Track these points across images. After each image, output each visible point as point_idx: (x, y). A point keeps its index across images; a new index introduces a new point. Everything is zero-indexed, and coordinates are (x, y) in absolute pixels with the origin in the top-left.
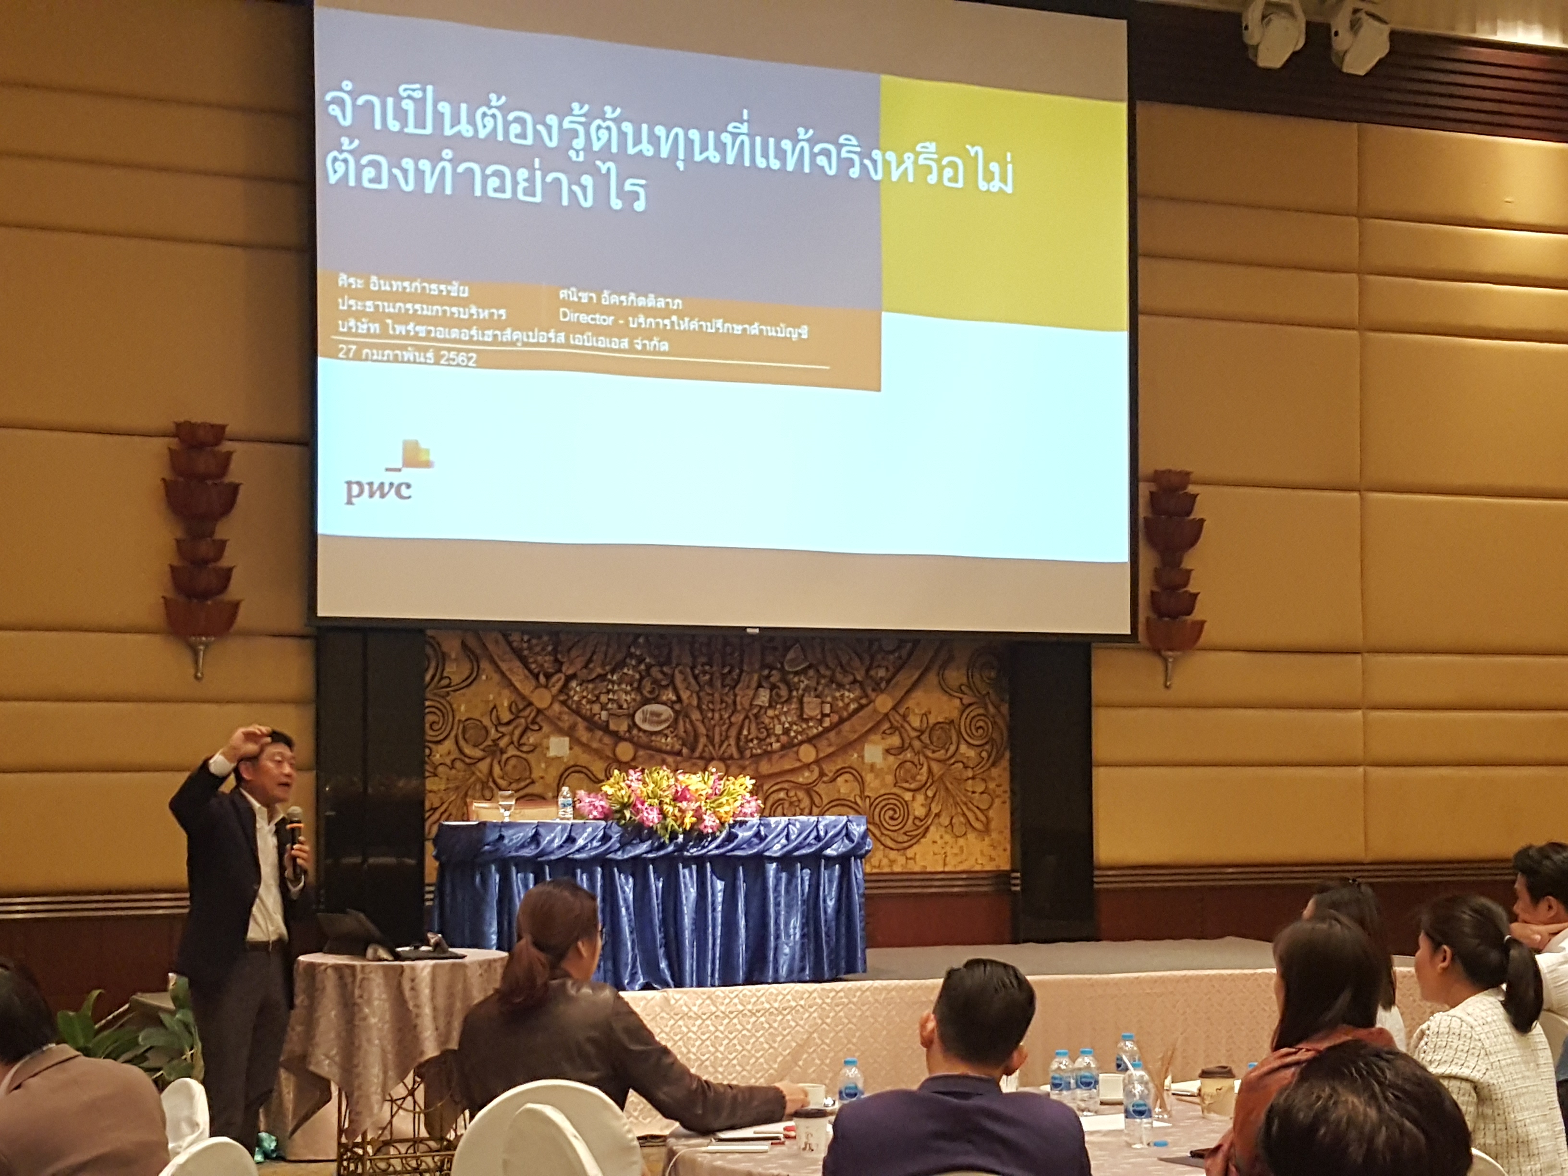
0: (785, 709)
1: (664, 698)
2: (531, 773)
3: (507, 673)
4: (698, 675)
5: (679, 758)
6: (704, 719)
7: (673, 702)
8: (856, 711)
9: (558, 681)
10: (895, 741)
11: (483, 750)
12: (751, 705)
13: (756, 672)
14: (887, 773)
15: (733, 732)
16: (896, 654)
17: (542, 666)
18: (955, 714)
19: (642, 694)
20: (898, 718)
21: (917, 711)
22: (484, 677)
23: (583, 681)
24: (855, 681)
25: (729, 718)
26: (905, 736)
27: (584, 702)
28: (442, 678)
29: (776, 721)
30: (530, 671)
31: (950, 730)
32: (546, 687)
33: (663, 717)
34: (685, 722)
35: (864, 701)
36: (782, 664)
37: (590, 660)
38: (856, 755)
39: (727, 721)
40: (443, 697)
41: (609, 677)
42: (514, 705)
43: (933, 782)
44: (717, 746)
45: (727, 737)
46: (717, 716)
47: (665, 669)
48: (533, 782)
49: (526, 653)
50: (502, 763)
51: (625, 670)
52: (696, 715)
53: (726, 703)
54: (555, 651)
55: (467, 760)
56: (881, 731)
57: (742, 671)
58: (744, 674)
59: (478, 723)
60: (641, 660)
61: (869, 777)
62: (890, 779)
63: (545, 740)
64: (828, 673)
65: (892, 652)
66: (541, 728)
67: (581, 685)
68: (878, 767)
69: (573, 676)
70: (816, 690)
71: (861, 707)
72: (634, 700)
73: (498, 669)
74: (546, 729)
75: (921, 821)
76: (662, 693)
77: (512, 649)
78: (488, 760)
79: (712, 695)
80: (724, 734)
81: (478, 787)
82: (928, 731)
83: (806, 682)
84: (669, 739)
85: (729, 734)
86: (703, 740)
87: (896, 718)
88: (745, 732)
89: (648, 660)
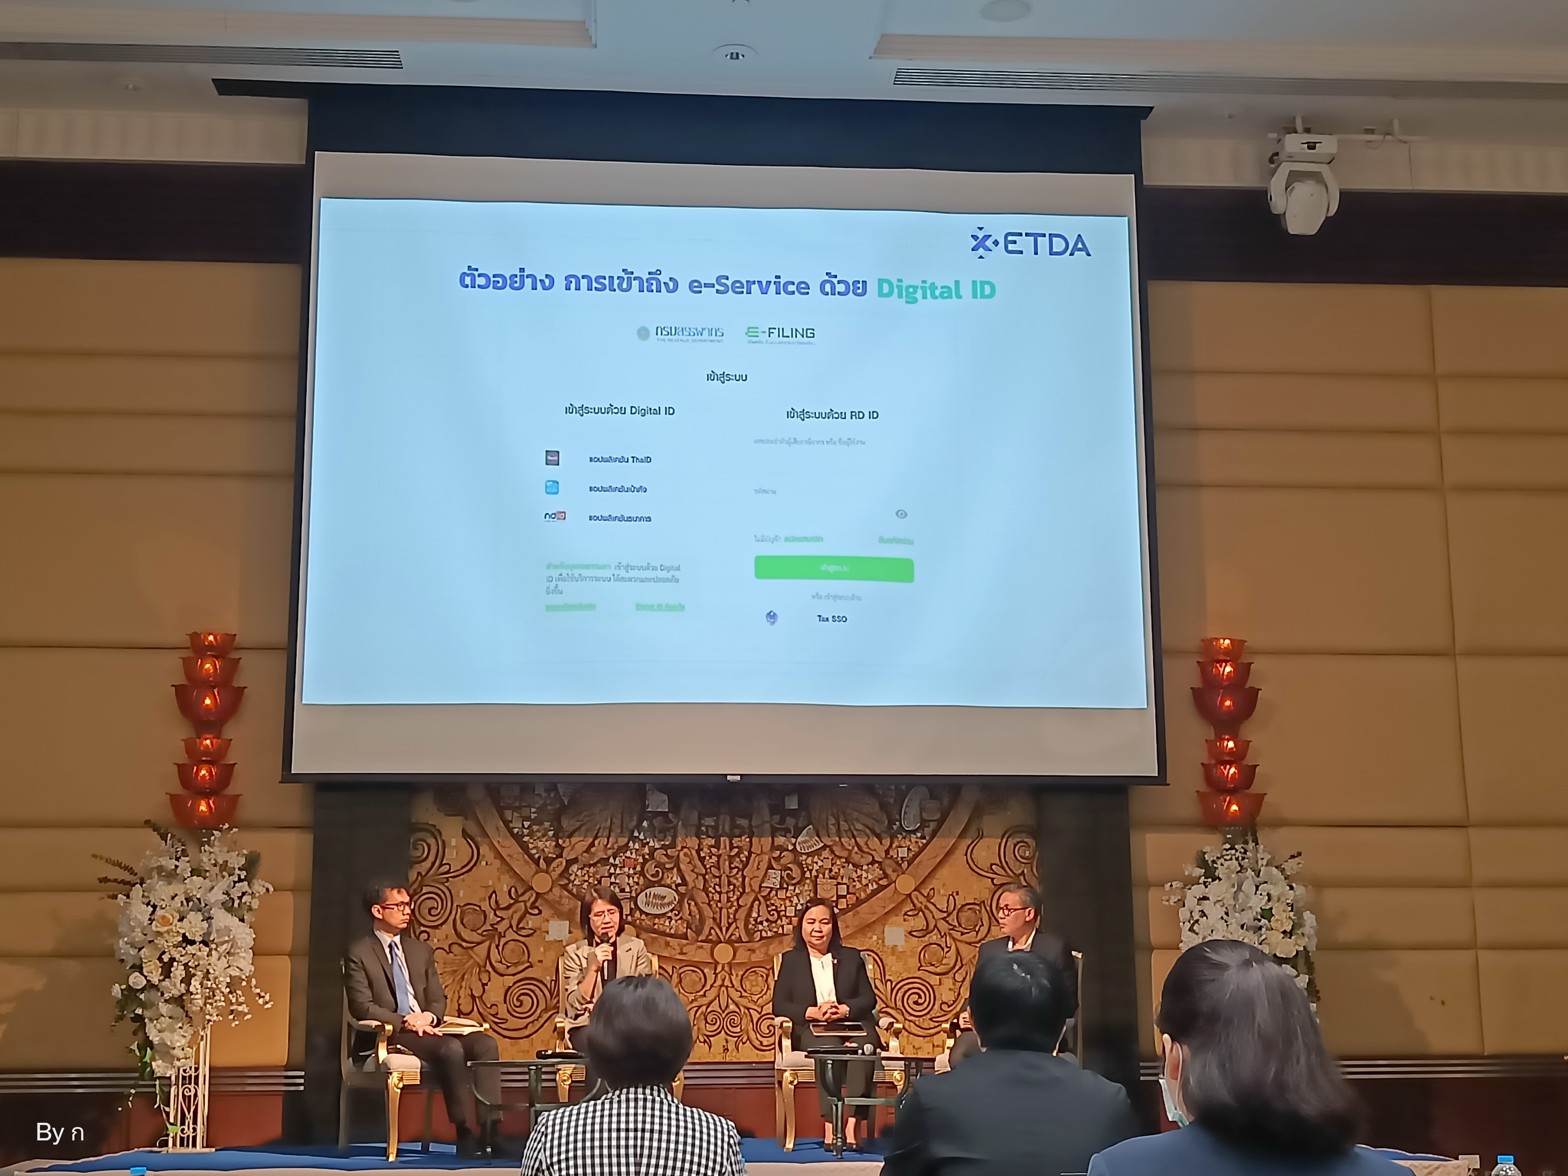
0: (797, 891)
1: (668, 881)
2: (529, 958)
3: (507, 859)
4: (705, 857)
5: (685, 942)
6: (710, 901)
7: (677, 886)
8: (875, 893)
9: (559, 865)
10: (919, 923)
11: (481, 934)
12: (760, 887)
13: (765, 853)
14: (912, 956)
15: (742, 914)
16: (919, 835)
17: (543, 850)
18: (986, 895)
19: (645, 877)
20: (921, 898)
21: (942, 892)
22: (484, 863)
23: (585, 866)
24: (873, 862)
25: (738, 900)
26: (930, 916)
27: (585, 885)
28: (441, 865)
29: (788, 903)
30: (531, 856)
31: (980, 912)
32: (547, 873)
33: (666, 901)
34: (689, 904)
35: (884, 882)
36: (794, 845)
37: (592, 845)
38: (875, 937)
39: (735, 904)
40: (443, 883)
41: (611, 860)
42: (513, 889)
43: (962, 965)
44: (724, 929)
45: (735, 920)
46: (724, 897)
47: (669, 851)
48: (531, 966)
49: (526, 839)
50: (500, 948)
51: (628, 854)
52: (701, 897)
53: (734, 885)
54: (556, 836)
55: (464, 944)
56: (903, 913)
57: (750, 853)
58: (753, 856)
59: (478, 908)
60: (644, 844)
61: (889, 960)
62: (914, 962)
63: (546, 923)
64: (845, 854)
65: (914, 832)
66: (540, 912)
67: (582, 869)
68: (900, 950)
69: (575, 861)
70: (831, 870)
71: (882, 888)
72: (637, 884)
73: (499, 856)
74: (546, 912)
75: (949, 1006)
76: (665, 875)
77: (512, 834)
78: (487, 943)
79: (720, 877)
80: (732, 916)
81: (476, 970)
82: (955, 912)
83: (820, 863)
84: (673, 921)
85: (737, 917)
86: (709, 923)
87: (919, 900)
88: (755, 915)
89: (651, 844)
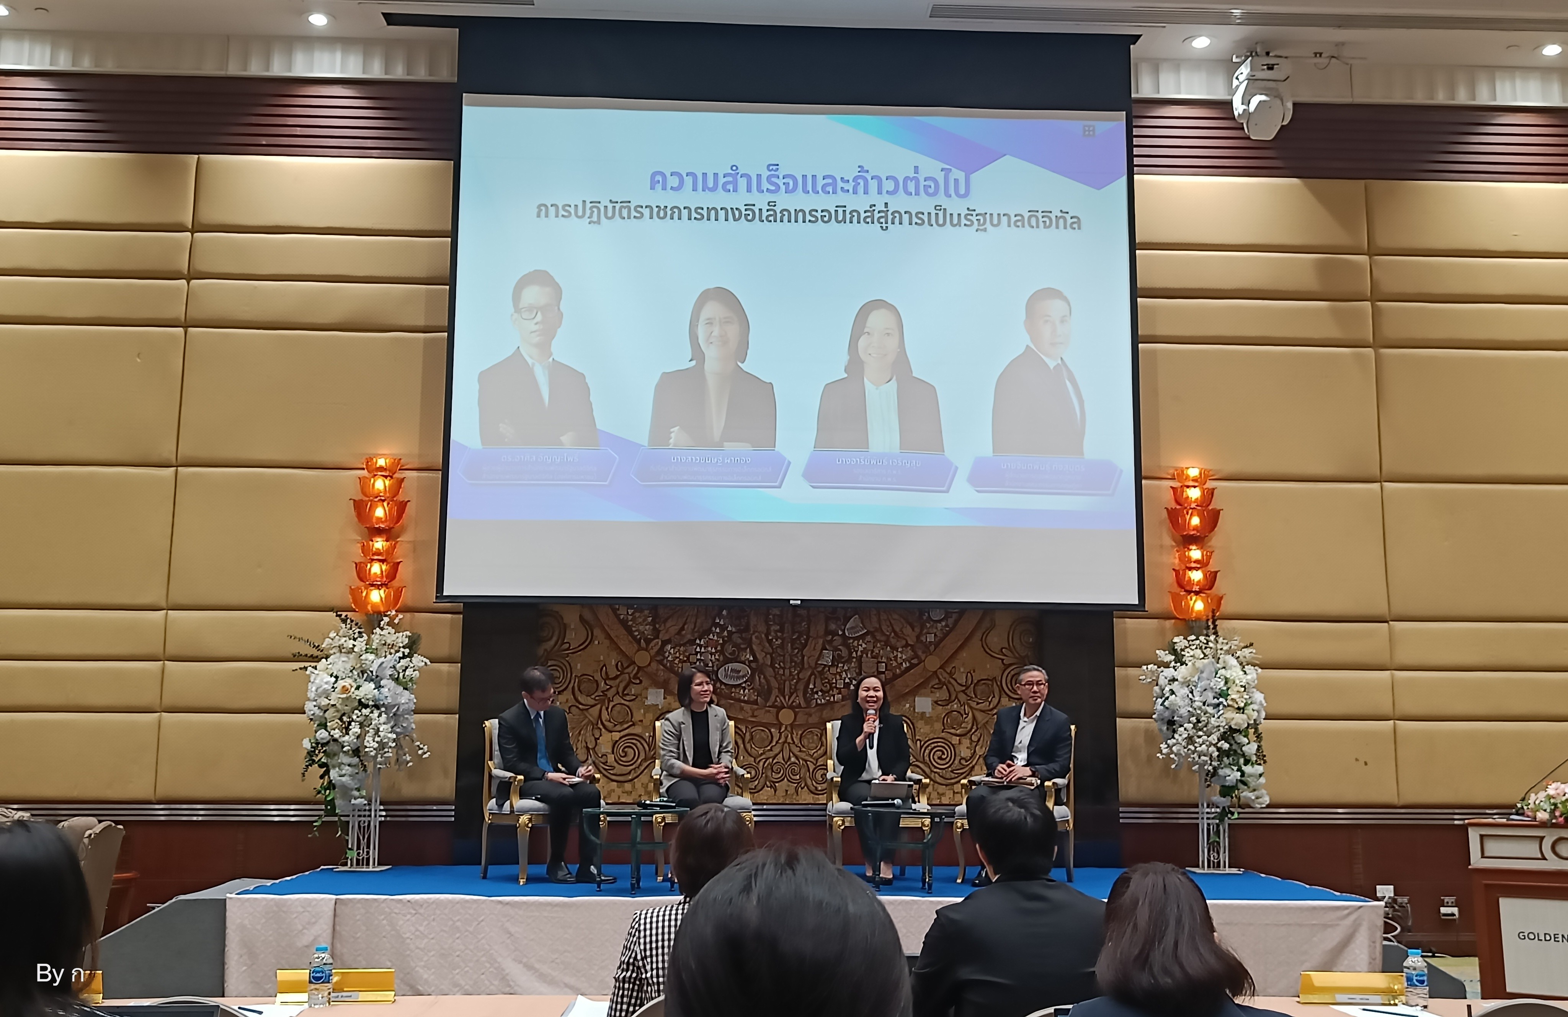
0: (845, 667)
1: (743, 659)
2: (632, 718)
3: (615, 639)
4: (772, 639)
5: (756, 707)
6: (776, 675)
7: (750, 662)
8: (908, 670)
9: (656, 644)
10: (942, 694)
11: (595, 699)
12: (816, 664)
13: (821, 637)
14: (937, 721)
15: (801, 686)
16: (944, 624)
17: (644, 632)
18: (997, 673)
19: (724, 655)
20: (946, 675)
21: (962, 670)
22: (596, 642)
23: (676, 646)
24: (907, 645)
25: (798, 674)
26: (952, 690)
27: (676, 662)
28: (563, 643)
29: (838, 677)
30: (634, 637)
31: (992, 686)
32: (646, 650)
33: (741, 674)
34: (760, 678)
35: (915, 661)
36: (844, 631)
37: (682, 629)
38: (908, 705)
39: (796, 677)
40: (564, 658)
41: (698, 641)
43: (977, 729)
44: (787, 698)
45: (796, 690)
46: (787, 672)
47: (744, 635)
48: (633, 725)
49: (630, 623)
50: (609, 710)
51: (711, 636)
52: (769, 672)
53: (795, 662)
54: (653, 623)
55: (580, 706)
56: (930, 686)
57: (808, 637)
58: (811, 639)
59: (592, 678)
60: (723, 628)
61: (920, 724)
62: (938, 726)
63: (645, 691)
64: (883, 638)
65: (940, 621)
66: (641, 682)
67: (674, 648)
68: (928, 716)
69: (668, 641)
70: (872, 652)
71: (913, 666)
72: (718, 660)
73: (609, 637)
74: (646, 682)
75: (966, 762)
76: (741, 654)
77: (619, 619)
78: (599, 706)
79: (784, 656)
80: (793, 687)
81: (590, 728)
82: (972, 686)
83: (864, 646)
84: (747, 691)
85: (797, 688)
86: (775, 692)
87: (943, 676)
88: (811, 686)
89: (729, 628)
